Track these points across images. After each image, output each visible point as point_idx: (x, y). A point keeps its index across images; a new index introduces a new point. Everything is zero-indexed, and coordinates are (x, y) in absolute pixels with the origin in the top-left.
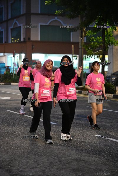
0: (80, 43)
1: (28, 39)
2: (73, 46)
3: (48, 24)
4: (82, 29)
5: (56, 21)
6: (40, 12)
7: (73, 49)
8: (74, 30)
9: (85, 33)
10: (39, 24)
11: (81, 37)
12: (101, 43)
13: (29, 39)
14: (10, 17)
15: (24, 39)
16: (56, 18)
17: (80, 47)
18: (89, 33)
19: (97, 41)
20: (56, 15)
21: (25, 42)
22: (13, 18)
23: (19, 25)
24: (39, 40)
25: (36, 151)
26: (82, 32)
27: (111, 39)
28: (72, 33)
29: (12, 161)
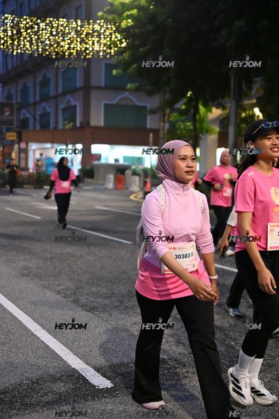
0: (161, 132)
1: (86, 124)
2: (151, 135)
3: (115, 102)
4: (164, 111)
5: (127, 98)
6: (103, 84)
7: (151, 140)
8: (153, 112)
9: (169, 117)
10: (103, 102)
11: (164, 122)
12: (190, 130)
13: (88, 123)
14: (60, 91)
15: (81, 123)
16: (127, 94)
17: (161, 136)
18: (174, 116)
19: (185, 129)
20: (127, 90)
21: (82, 127)
22: (65, 93)
23: (73, 103)
24: (102, 124)
25: (109, 277)
26: (164, 115)
27: (205, 125)
28: (148, 117)
29: (78, 289)
